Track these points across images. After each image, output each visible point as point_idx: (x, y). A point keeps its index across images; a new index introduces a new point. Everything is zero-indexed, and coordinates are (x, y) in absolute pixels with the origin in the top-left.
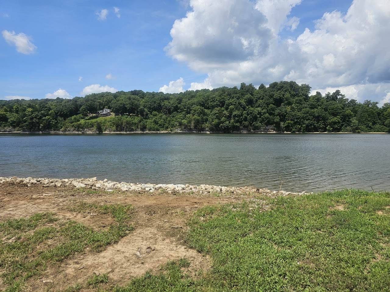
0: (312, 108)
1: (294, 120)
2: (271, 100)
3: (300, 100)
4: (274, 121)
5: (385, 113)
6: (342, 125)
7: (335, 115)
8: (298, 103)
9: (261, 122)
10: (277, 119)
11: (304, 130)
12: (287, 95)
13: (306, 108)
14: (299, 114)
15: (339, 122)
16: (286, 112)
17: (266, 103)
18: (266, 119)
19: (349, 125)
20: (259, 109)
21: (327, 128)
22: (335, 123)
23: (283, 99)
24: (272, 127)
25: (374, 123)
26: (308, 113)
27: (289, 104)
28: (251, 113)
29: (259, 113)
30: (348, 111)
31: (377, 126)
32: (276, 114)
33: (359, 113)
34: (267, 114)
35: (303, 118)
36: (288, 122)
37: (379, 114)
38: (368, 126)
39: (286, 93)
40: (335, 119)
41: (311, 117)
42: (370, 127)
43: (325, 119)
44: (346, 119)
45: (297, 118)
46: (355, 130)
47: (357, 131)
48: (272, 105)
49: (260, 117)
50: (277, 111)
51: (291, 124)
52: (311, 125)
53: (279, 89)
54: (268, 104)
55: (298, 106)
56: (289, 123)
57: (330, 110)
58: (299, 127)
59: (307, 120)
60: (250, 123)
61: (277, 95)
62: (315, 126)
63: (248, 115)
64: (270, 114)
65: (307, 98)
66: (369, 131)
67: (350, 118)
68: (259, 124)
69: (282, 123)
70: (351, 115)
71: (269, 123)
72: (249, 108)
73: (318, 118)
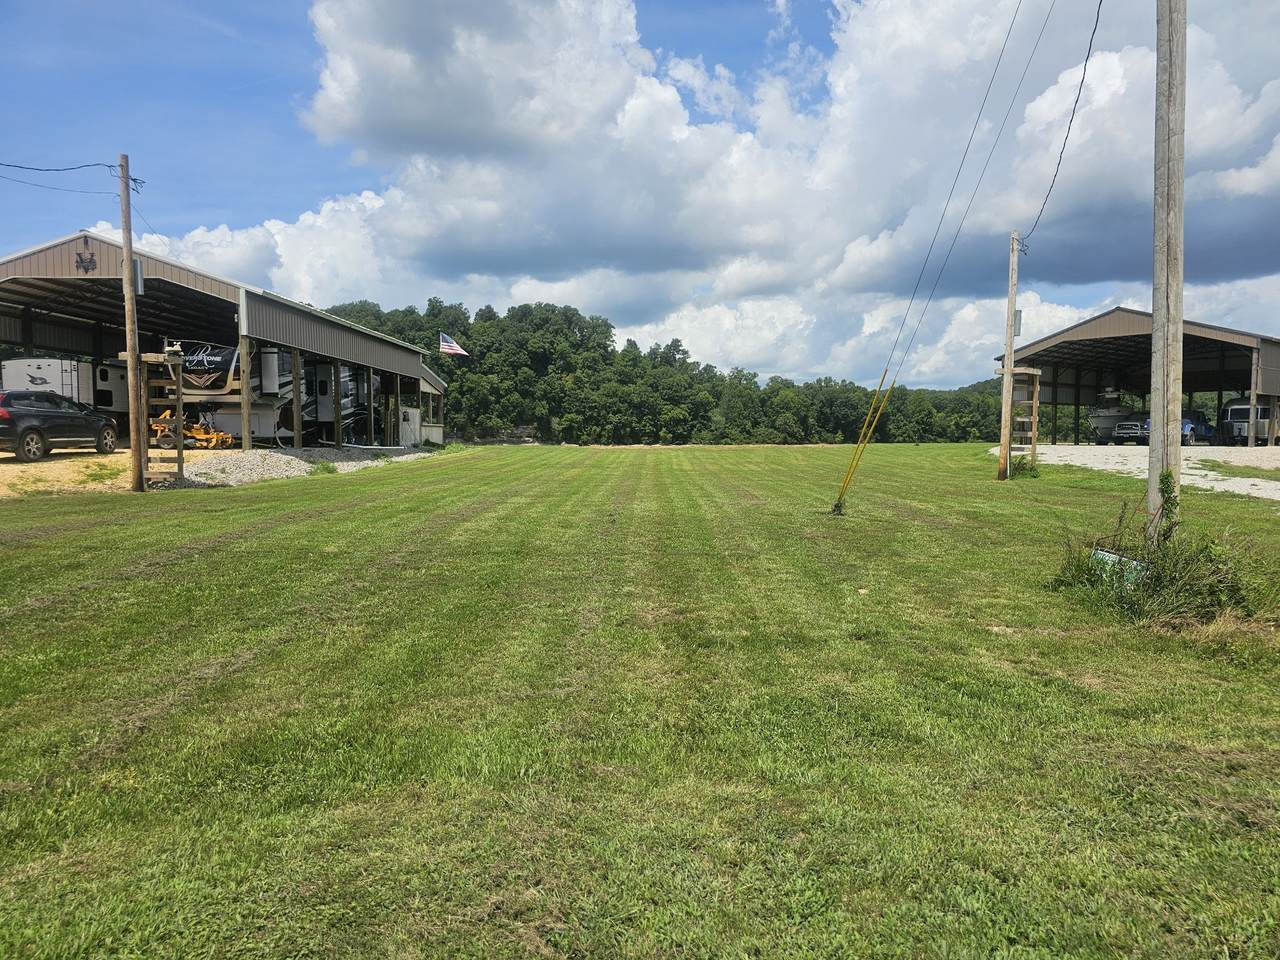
0: (623, 382)
1: (583, 413)
2: (523, 356)
3: (594, 359)
4: (533, 414)
5: (776, 400)
6: (693, 426)
7: (675, 401)
8: (589, 368)
9: (500, 416)
10: (542, 409)
11: (608, 439)
12: (563, 345)
13: (610, 381)
14: (594, 396)
15: (685, 421)
16: (562, 390)
17: (512, 364)
18: (515, 407)
19: (706, 427)
20: (494, 378)
21: (661, 433)
22: (678, 422)
23: (552, 354)
24: (530, 429)
25: (756, 424)
26: (615, 394)
27: (569, 368)
28: (471, 390)
29: (494, 391)
30: (704, 396)
31: (762, 429)
32: (538, 394)
33: (725, 398)
34: (516, 396)
35: (604, 407)
36: (569, 416)
37: (763, 402)
38: (744, 431)
39: (558, 337)
40: (679, 412)
41: (623, 407)
42: (748, 432)
43: (655, 412)
44: (699, 411)
45: (591, 408)
46: (720, 438)
47: (723, 441)
48: (526, 369)
49: (497, 402)
50: (540, 387)
51: (577, 423)
52: (624, 426)
53: (539, 327)
54: (515, 367)
55: (589, 376)
56: (572, 421)
57: (663, 389)
58: (598, 430)
59: (615, 413)
60: (469, 417)
61: (536, 341)
62: (632, 429)
63: (462, 394)
64: (525, 394)
65: (608, 357)
66: (748, 441)
67: (706, 411)
68: (495, 421)
69: (555, 421)
70: (709, 403)
71: (521, 420)
72: (464, 373)
73: (639, 409)
